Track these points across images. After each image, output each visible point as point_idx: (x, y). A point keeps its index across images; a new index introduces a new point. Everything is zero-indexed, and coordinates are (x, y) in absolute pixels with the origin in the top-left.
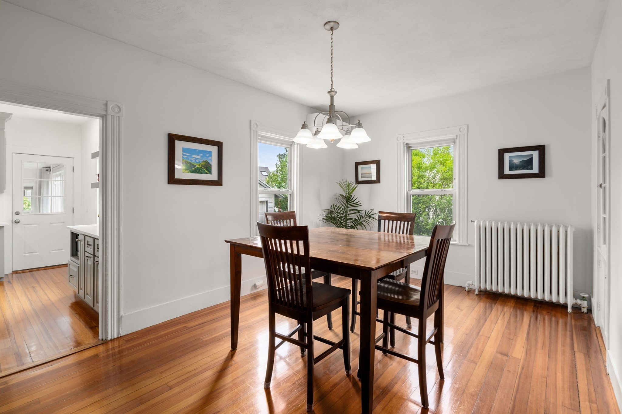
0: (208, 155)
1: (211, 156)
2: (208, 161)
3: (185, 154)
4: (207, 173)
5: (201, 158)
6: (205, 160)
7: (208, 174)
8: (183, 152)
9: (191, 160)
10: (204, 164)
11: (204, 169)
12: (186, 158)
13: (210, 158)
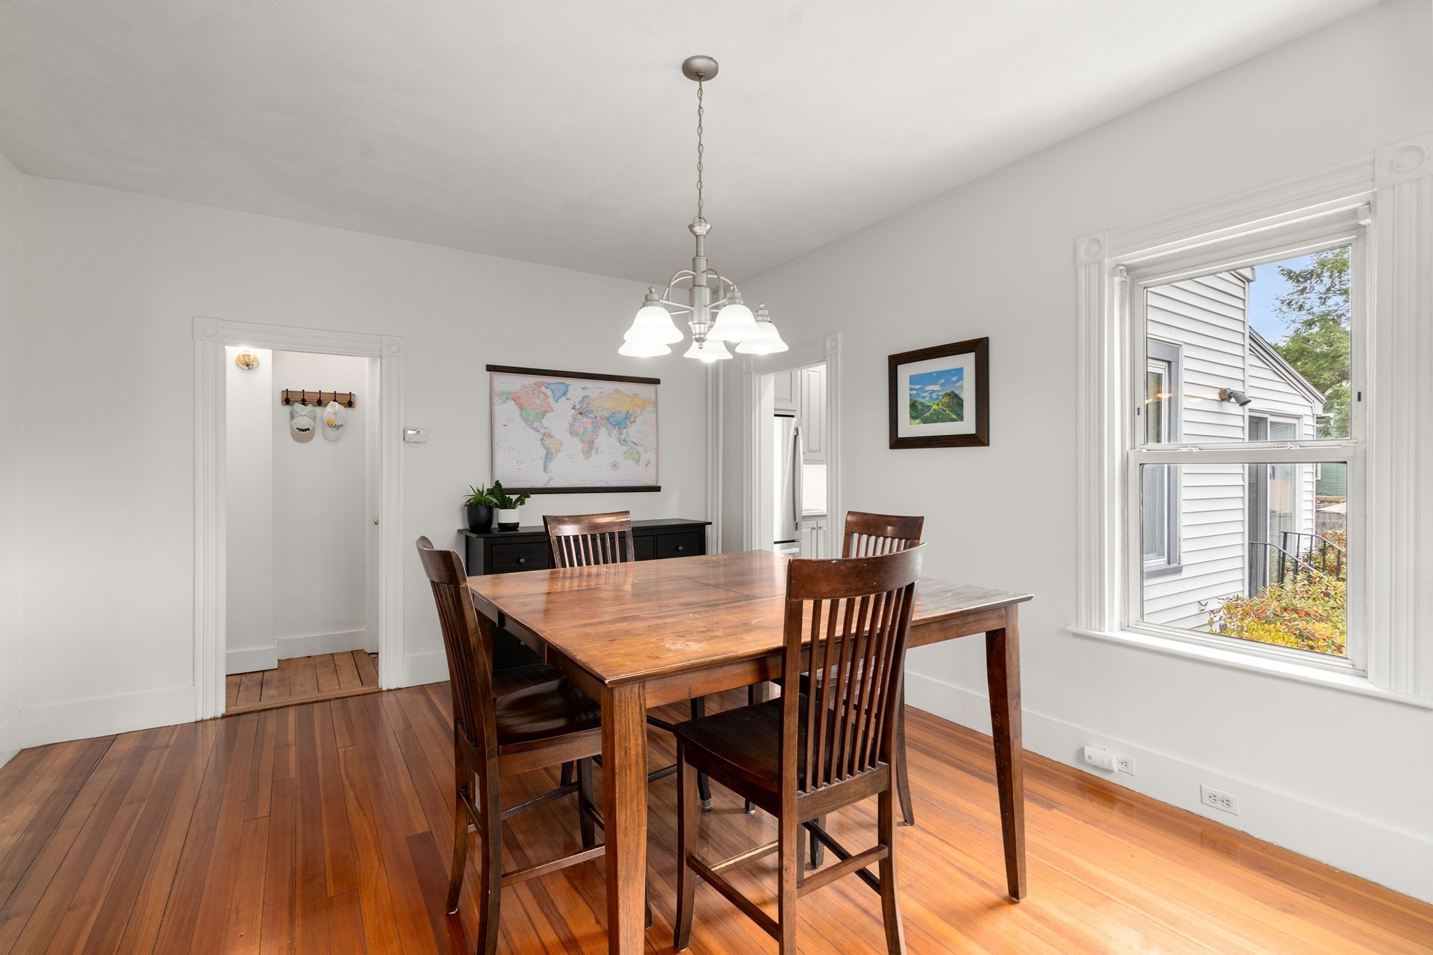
0: (954, 379)
1: (961, 378)
2: (956, 392)
3: (913, 386)
4: (953, 420)
5: (940, 389)
6: (949, 392)
7: (957, 421)
8: (910, 384)
9: (924, 397)
10: (946, 400)
11: (948, 412)
12: (915, 394)
13: (959, 384)
